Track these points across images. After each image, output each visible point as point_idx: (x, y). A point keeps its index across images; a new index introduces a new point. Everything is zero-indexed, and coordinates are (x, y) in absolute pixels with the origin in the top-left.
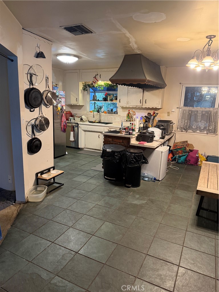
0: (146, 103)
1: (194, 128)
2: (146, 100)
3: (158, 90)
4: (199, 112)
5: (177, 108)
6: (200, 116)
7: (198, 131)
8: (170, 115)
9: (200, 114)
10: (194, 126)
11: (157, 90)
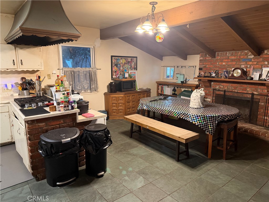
0: (22, 64)
1: (79, 89)
2: (21, 60)
3: (37, 48)
4: (81, 72)
5: (58, 69)
6: (83, 76)
7: (83, 91)
8: (51, 78)
9: (82, 74)
10: (78, 87)
11: (35, 47)
